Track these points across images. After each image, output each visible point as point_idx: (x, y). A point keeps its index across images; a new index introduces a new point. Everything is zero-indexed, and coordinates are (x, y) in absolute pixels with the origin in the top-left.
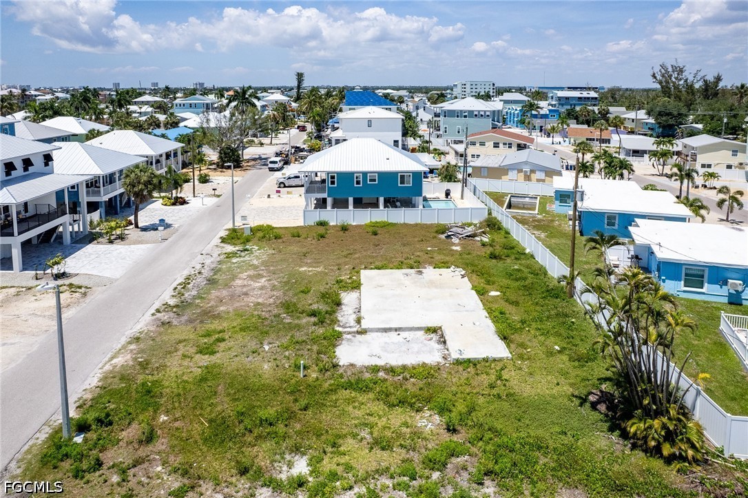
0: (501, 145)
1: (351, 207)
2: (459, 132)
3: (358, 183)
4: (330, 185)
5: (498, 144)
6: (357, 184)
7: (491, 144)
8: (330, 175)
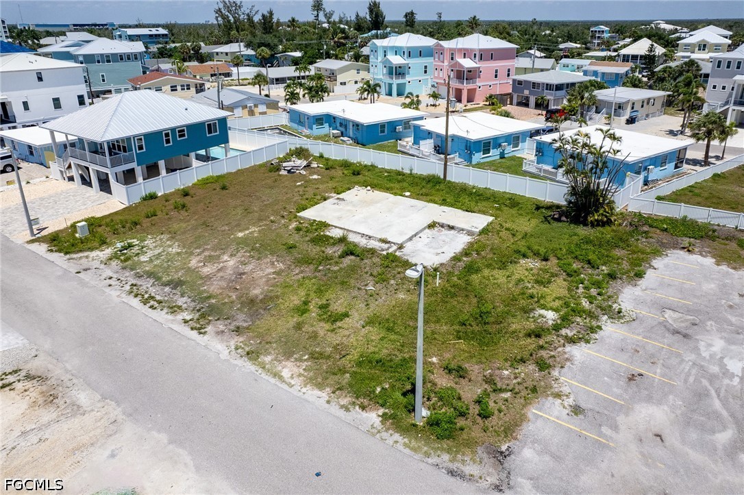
0: (179, 88)
1: (163, 172)
2: (104, 81)
3: (168, 141)
4: (138, 152)
5: (176, 86)
6: (167, 143)
7: (168, 88)
8: (136, 138)
